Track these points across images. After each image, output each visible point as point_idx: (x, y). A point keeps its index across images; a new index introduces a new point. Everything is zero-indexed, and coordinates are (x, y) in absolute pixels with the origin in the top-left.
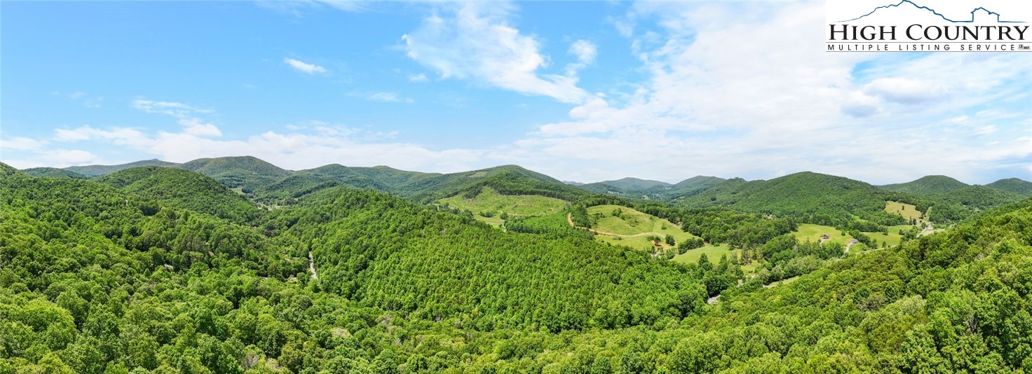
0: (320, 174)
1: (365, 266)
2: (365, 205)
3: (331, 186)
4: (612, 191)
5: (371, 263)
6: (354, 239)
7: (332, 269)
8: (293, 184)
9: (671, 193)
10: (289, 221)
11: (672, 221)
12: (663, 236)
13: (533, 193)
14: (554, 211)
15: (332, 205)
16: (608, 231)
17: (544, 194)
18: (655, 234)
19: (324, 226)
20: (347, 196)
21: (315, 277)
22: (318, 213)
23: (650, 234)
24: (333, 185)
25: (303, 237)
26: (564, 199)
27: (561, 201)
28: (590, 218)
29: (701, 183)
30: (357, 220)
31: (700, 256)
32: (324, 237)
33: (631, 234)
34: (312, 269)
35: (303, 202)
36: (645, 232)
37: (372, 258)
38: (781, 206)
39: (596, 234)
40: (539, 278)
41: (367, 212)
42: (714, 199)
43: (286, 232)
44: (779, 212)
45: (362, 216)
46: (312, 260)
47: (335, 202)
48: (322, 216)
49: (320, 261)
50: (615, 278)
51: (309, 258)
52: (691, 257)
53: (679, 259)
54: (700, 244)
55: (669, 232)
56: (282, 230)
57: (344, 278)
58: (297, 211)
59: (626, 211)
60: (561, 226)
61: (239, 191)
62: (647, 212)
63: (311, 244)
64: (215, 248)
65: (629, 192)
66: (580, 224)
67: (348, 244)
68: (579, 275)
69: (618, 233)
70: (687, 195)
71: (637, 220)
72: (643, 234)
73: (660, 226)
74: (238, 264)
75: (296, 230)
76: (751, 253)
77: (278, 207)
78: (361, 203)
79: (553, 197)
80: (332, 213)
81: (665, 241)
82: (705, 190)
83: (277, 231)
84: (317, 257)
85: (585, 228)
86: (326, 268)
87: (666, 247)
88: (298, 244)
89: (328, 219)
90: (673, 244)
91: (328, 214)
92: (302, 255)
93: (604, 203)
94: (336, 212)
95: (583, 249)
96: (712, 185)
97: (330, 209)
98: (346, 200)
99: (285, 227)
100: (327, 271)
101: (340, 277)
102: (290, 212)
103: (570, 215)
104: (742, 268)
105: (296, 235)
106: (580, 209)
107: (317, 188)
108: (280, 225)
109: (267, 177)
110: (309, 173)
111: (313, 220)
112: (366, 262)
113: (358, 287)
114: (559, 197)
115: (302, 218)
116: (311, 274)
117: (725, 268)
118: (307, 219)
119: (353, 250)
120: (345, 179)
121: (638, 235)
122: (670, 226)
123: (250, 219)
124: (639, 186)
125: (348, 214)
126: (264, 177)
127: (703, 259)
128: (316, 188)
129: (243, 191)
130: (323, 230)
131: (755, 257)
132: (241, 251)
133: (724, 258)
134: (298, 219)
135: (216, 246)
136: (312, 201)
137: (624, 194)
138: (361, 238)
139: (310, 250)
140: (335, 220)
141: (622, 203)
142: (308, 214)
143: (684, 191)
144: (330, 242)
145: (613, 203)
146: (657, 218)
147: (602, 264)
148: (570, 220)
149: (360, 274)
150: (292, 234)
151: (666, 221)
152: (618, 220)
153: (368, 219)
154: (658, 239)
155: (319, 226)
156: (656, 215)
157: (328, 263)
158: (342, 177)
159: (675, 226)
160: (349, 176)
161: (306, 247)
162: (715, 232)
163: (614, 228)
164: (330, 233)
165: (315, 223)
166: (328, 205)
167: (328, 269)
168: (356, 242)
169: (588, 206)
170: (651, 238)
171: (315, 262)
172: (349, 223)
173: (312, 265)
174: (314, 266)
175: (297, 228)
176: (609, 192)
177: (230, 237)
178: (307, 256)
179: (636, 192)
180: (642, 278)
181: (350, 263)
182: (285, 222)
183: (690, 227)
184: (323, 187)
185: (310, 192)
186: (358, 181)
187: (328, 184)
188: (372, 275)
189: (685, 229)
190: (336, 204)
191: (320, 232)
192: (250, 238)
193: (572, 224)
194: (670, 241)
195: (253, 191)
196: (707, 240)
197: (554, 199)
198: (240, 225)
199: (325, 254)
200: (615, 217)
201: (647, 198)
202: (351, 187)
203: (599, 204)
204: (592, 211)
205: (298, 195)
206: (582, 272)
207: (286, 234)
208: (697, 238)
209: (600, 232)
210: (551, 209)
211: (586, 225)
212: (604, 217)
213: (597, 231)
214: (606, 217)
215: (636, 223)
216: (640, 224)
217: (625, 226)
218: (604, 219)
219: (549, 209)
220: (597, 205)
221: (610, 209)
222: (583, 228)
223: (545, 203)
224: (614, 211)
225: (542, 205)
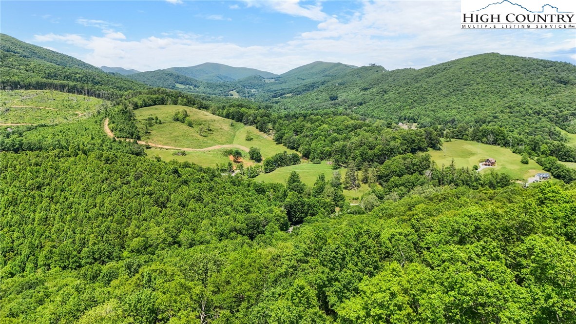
4: (182, 83)
9: (274, 88)
11: (262, 129)
12: (245, 149)
13: (39, 86)
14: (83, 116)
16: (166, 144)
17: (62, 88)
18: (234, 146)
23: (228, 147)
26: (98, 96)
27: (93, 100)
28: (139, 125)
29: (320, 72)
31: (289, 175)
33: (200, 147)
36: (222, 144)
38: (433, 111)
39: (148, 147)
40: (48, 209)
42: (333, 98)
44: (428, 120)
50: (161, 200)
52: (280, 176)
53: (263, 179)
54: (295, 160)
55: (255, 144)
59: (195, 114)
60: (93, 138)
62: (227, 116)
65: (209, 85)
66: (124, 135)
68: (109, 201)
69: (183, 146)
70: (297, 92)
71: (211, 128)
72: (217, 147)
73: (244, 136)
76: (360, 174)
79: (80, 92)
81: (249, 156)
82: (323, 84)
85: (132, 140)
87: (248, 163)
90: (259, 160)
93: (163, 102)
95: (118, 166)
96: (334, 77)
103: (107, 121)
104: (345, 193)
106: (124, 112)
114: (89, 93)
117: (320, 190)
121: (210, 148)
122: (258, 137)
124: (226, 77)
127: (294, 178)
131: (365, 180)
133: (322, 178)
137: (201, 89)
141: (190, 102)
143: (292, 85)
145: (175, 103)
146: (241, 124)
147: (145, 184)
148: (107, 129)
151: (252, 128)
152: (184, 127)
154: (238, 154)
156: (240, 120)
159: (265, 136)
162: (318, 145)
163: (176, 140)
169: (136, 107)
170: (228, 153)
176: (177, 85)
179: (220, 86)
180: (199, 199)
183: (284, 138)
189: (279, 141)
193: (111, 135)
194: (255, 156)
196: (306, 156)
197: (82, 96)
200: (178, 124)
201: (236, 96)
203: (155, 104)
204: (142, 115)
206: (115, 196)
208: (290, 152)
209: (153, 145)
210: (76, 112)
211: (132, 135)
212: (160, 123)
213: (150, 144)
214: (164, 123)
215: (210, 132)
216: (215, 133)
217: (192, 136)
218: (161, 125)
219: (72, 113)
220: (150, 105)
221: (170, 111)
222: (127, 140)
223: (65, 103)
224: (176, 114)
225: (60, 106)
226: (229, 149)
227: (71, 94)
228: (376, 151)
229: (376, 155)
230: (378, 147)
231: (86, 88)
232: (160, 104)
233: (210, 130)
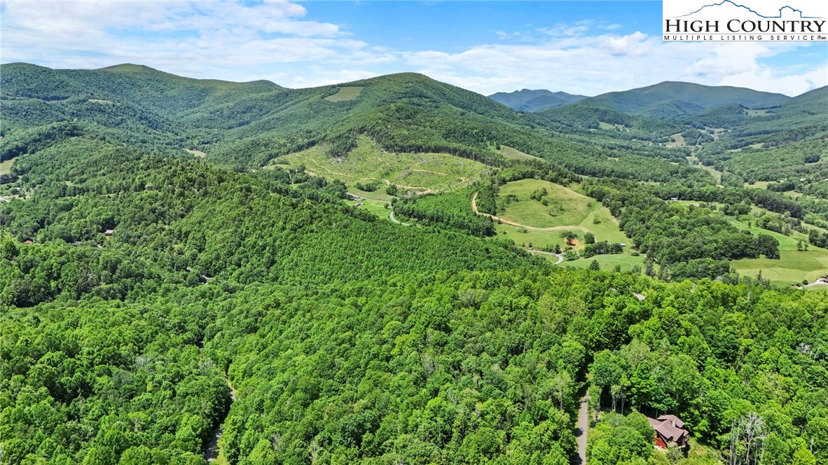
11: (614, 212)
12: (585, 232)
13: (437, 149)
16: (515, 221)
17: (455, 151)
18: (576, 229)
23: (570, 228)
26: (483, 161)
27: (478, 165)
28: (498, 202)
33: (544, 226)
36: (565, 225)
39: (500, 223)
55: (598, 227)
59: (556, 191)
60: (461, 211)
62: (591, 195)
66: (484, 210)
69: (528, 225)
71: (563, 208)
72: (559, 228)
73: (592, 221)
79: (468, 156)
81: (585, 239)
85: (488, 215)
93: (531, 176)
103: (476, 195)
106: (490, 188)
114: (476, 158)
121: (552, 229)
122: (607, 220)
141: (556, 178)
145: (543, 177)
146: (600, 204)
148: (473, 203)
151: (607, 211)
152: (537, 205)
154: (573, 237)
156: (600, 200)
159: (614, 220)
163: (525, 217)
169: (503, 182)
170: (566, 235)
176: (602, 125)
183: (626, 225)
189: (622, 227)
193: (475, 208)
197: (469, 161)
200: (533, 202)
203: (523, 178)
204: (505, 190)
209: (505, 221)
210: (461, 178)
211: (490, 211)
212: (517, 201)
213: (502, 220)
214: (520, 200)
215: (561, 212)
216: (566, 213)
217: (541, 215)
218: (517, 203)
219: (457, 178)
220: (519, 179)
221: (532, 188)
222: (485, 215)
223: (455, 168)
224: (535, 192)
225: (449, 171)
226: (569, 230)
227: (461, 158)
228: (683, 252)
229: (682, 255)
230: (687, 248)
231: (474, 153)
232: (529, 178)
233: (562, 210)
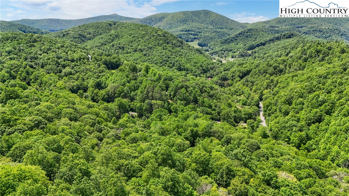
0: (277, 25)
1: (319, 120)
2: (327, 58)
3: (287, 38)
5: (327, 117)
6: (310, 92)
7: (282, 119)
8: (247, 37)
10: (242, 73)
15: (287, 58)
19: (276, 79)
20: (306, 48)
21: (264, 124)
22: (271, 66)
24: (290, 37)
25: (254, 88)
30: (314, 73)
32: (276, 89)
34: (262, 117)
35: (257, 54)
37: (329, 113)
41: (328, 66)
43: (239, 83)
45: (321, 70)
46: (262, 109)
47: (290, 55)
48: (275, 68)
49: (270, 110)
51: (259, 107)
56: (235, 81)
57: (294, 129)
58: (249, 63)
61: (195, 45)
63: (262, 94)
64: (174, 97)
67: (302, 97)
74: (194, 109)
75: (248, 81)
77: (231, 60)
78: (321, 56)
80: (286, 66)
83: (230, 82)
84: (268, 106)
86: (276, 117)
88: (250, 94)
89: (281, 71)
91: (282, 66)
92: (252, 104)
94: (290, 64)
97: (285, 61)
98: (304, 52)
99: (238, 79)
100: (277, 120)
101: (290, 127)
102: (243, 64)
105: (247, 85)
107: (272, 40)
108: (233, 76)
109: (222, 30)
110: (264, 25)
111: (265, 72)
112: (321, 116)
113: (309, 138)
115: (254, 70)
116: (261, 121)
118: (259, 71)
119: (306, 104)
120: (305, 29)
123: (205, 71)
125: (304, 67)
126: (219, 30)
128: (270, 40)
129: (200, 45)
130: (275, 82)
132: (197, 99)
134: (250, 71)
135: (175, 95)
136: (265, 54)
138: (317, 93)
139: (261, 99)
140: (289, 73)
142: (261, 67)
144: (282, 94)
149: (313, 127)
150: (244, 85)
153: (328, 74)
155: (271, 78)
157: (278, 113)
158: (301, 27)
160: (310, 26)
161: (257, 97)
164: (282, 85)
165: (268, 75)
166: (283, 58)
167: (278, 118)
168: (311, 96)
171: (265, 111)
172: (305, 76)
173: (262, 113)
174: (264, 115)
175: (249, 80)
177: (187, 87)
178: (258, 105)
181: (302, 115)
182: (238, 73)
184: (278, 39)
185: (263, 44)
186: (320, 31)
187: (284, 35)
188: (326, 130)
190: (291, 57)
191: (272, 84)
192: (204, 88)
195: (209, 45)
198: (196, 77)
199: (275, 105)
202: (311, 38)
205: (251, 48)
207: (238, 85)
